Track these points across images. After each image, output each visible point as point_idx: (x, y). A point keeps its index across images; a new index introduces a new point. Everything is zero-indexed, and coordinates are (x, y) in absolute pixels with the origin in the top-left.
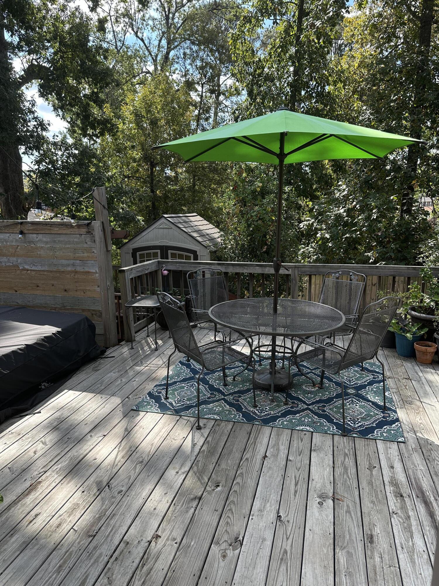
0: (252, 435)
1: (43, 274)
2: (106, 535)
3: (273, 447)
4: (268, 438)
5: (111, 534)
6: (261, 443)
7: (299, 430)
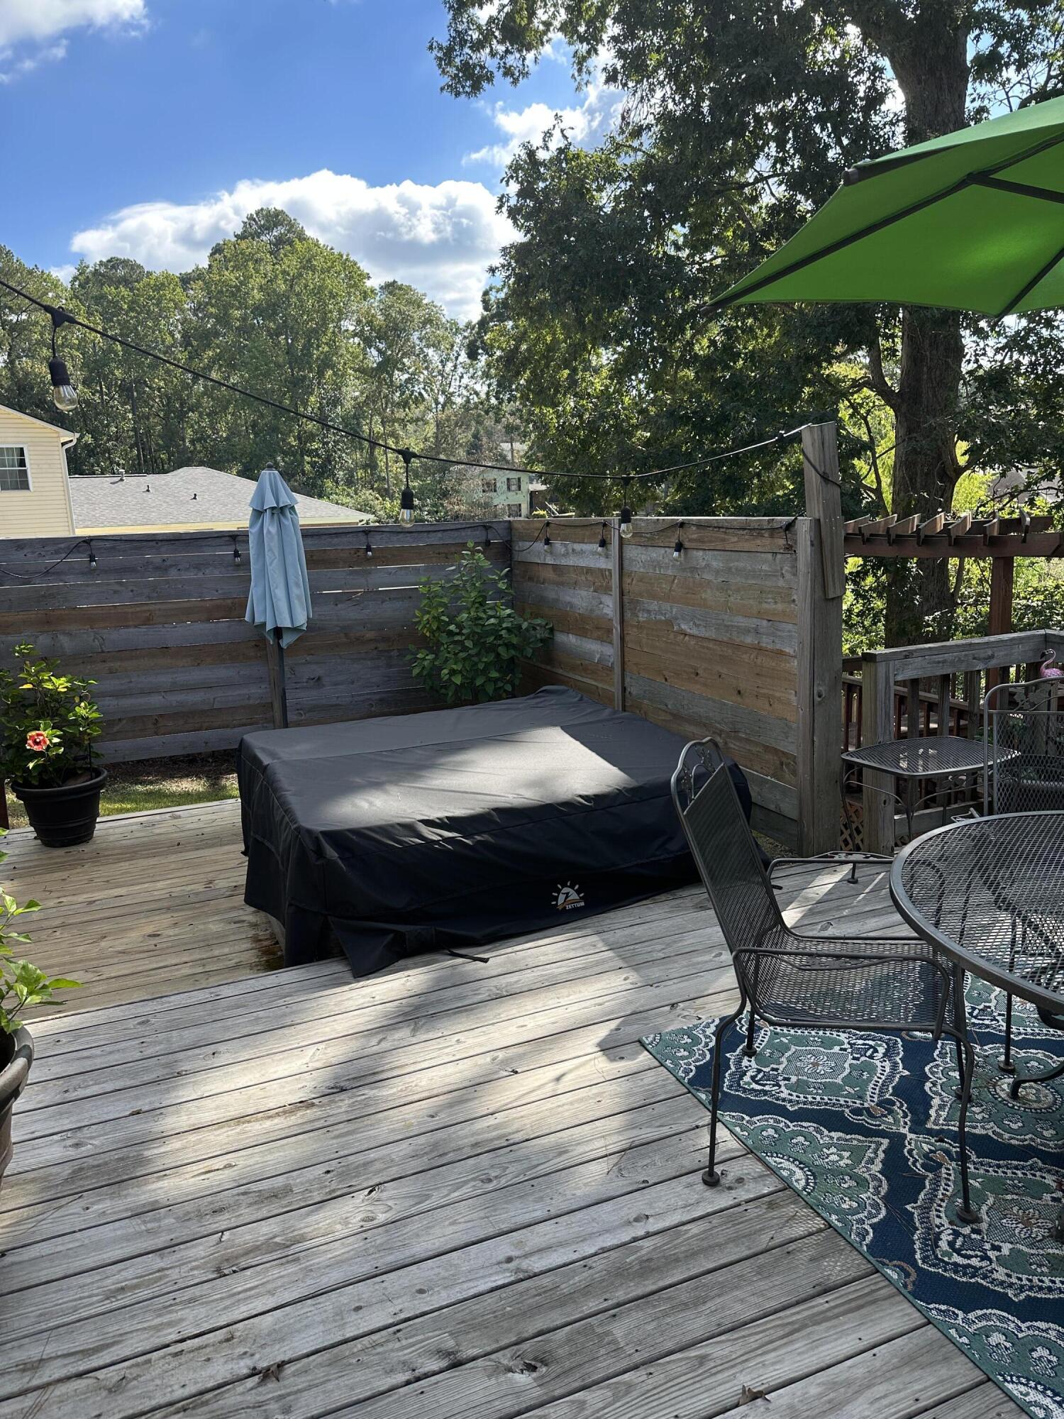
0: (820, 1300)
1: (708, 648)
2: (235, 1290)
3: (833, 1386)
4: (862, 1345)
5: (241, 1296)
6: (815, 1344)
7: (1011, 1398)
